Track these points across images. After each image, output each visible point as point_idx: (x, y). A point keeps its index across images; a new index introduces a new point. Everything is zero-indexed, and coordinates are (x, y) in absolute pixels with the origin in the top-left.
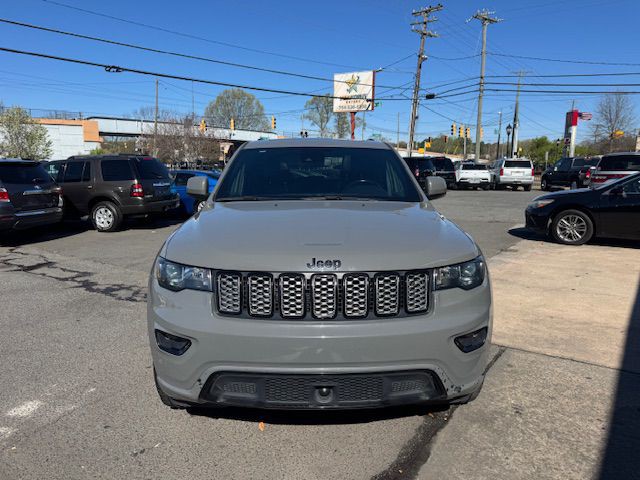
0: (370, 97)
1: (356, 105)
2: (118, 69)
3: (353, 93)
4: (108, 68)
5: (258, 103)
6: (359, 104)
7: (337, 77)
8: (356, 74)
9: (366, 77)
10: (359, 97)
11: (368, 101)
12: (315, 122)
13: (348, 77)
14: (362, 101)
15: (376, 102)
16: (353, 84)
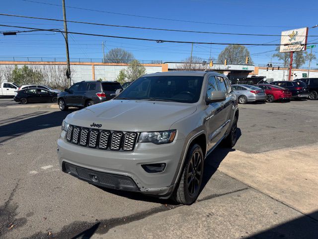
0: (304, 42)
1: (294, 48)
2: (162, 41)
3: (293, 41)
4: (158, 41)
5: (246, 50)
6: (296, 47)
7: (283, 33)
8: (295, 30)
9: (302, 31)
10: (297, 43)
11: (302, 45)
12: (281, 58)
13: (290, 32)
14: (298, 45)
15: (307, 46)
16: (293, 36)
